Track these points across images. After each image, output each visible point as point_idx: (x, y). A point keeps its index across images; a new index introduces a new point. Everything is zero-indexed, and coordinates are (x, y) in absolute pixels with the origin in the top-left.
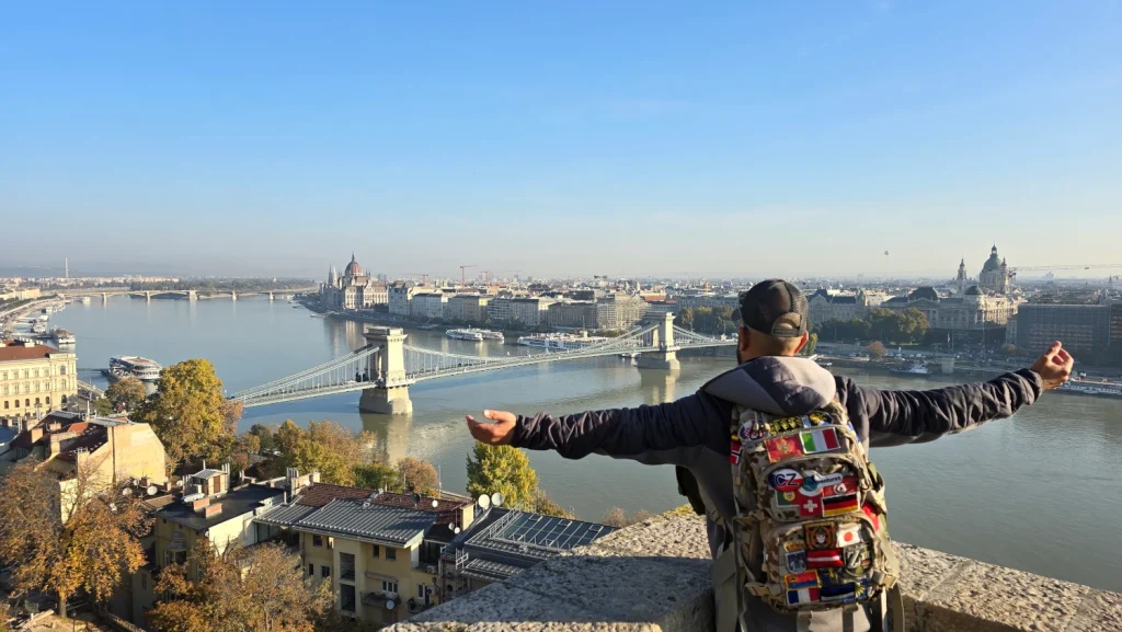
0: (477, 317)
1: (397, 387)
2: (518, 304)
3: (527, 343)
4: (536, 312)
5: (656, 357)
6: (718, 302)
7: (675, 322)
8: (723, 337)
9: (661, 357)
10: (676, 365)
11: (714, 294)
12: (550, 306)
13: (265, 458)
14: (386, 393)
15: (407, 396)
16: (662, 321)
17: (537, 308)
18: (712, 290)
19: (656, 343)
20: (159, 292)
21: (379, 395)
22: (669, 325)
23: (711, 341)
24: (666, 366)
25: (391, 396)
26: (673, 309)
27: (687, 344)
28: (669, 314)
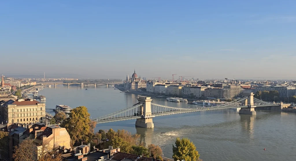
0: (178, 93)
1: (149, 118)
2: (193, 89)
3: (196, 103)
4: (200, 92)
5: (246, 110)
6: (272, 89)
7: (254, 96)
8: (274, 103)
9: (249, 110)
10: (255, 113)
11: (270, 85)
12: (205, 90)
13: (103, 142)
14: (145, 120)
15: (152, 121)
16: (249, 96)
17: (200, 90)
18: (269, 84)
19: (246, 104)
20: (72, 84)
21: (142, 121)
22: (252, 98)
23: (269, 104)
24: (251, 113)
25: (147, 121)
26: (253, 91)
27: (259, 105)
28: (252, 93)
